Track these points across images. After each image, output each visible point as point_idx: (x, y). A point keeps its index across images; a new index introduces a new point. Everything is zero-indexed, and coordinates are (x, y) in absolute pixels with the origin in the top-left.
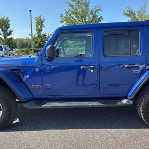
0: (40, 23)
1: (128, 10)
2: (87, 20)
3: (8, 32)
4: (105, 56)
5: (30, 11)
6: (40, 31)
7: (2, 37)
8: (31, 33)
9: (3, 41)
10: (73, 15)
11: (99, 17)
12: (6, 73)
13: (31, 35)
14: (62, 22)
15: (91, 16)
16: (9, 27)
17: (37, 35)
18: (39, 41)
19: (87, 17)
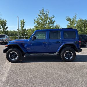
0: (23, 23)
1: (68, 18)
2: (47, 23)
3: (6, 28)
4: (50, 39)
5: (18, 17)
6: (22, 27)
7: (2, 30)
8: (18, 28)
9: (2, 32)
10: (40, 20)
11: (53, 21)
12: (19, 44)
13: (18, 29)
14: (35, 23)
15: (49, 20)
16: (6, 25)
17: (21, 30)
18: (22, 33)
19: (47, 21)
